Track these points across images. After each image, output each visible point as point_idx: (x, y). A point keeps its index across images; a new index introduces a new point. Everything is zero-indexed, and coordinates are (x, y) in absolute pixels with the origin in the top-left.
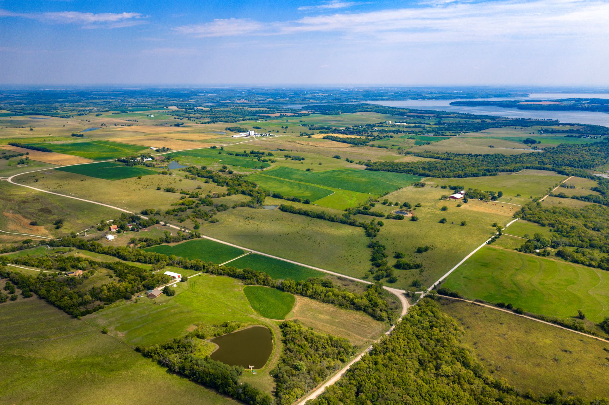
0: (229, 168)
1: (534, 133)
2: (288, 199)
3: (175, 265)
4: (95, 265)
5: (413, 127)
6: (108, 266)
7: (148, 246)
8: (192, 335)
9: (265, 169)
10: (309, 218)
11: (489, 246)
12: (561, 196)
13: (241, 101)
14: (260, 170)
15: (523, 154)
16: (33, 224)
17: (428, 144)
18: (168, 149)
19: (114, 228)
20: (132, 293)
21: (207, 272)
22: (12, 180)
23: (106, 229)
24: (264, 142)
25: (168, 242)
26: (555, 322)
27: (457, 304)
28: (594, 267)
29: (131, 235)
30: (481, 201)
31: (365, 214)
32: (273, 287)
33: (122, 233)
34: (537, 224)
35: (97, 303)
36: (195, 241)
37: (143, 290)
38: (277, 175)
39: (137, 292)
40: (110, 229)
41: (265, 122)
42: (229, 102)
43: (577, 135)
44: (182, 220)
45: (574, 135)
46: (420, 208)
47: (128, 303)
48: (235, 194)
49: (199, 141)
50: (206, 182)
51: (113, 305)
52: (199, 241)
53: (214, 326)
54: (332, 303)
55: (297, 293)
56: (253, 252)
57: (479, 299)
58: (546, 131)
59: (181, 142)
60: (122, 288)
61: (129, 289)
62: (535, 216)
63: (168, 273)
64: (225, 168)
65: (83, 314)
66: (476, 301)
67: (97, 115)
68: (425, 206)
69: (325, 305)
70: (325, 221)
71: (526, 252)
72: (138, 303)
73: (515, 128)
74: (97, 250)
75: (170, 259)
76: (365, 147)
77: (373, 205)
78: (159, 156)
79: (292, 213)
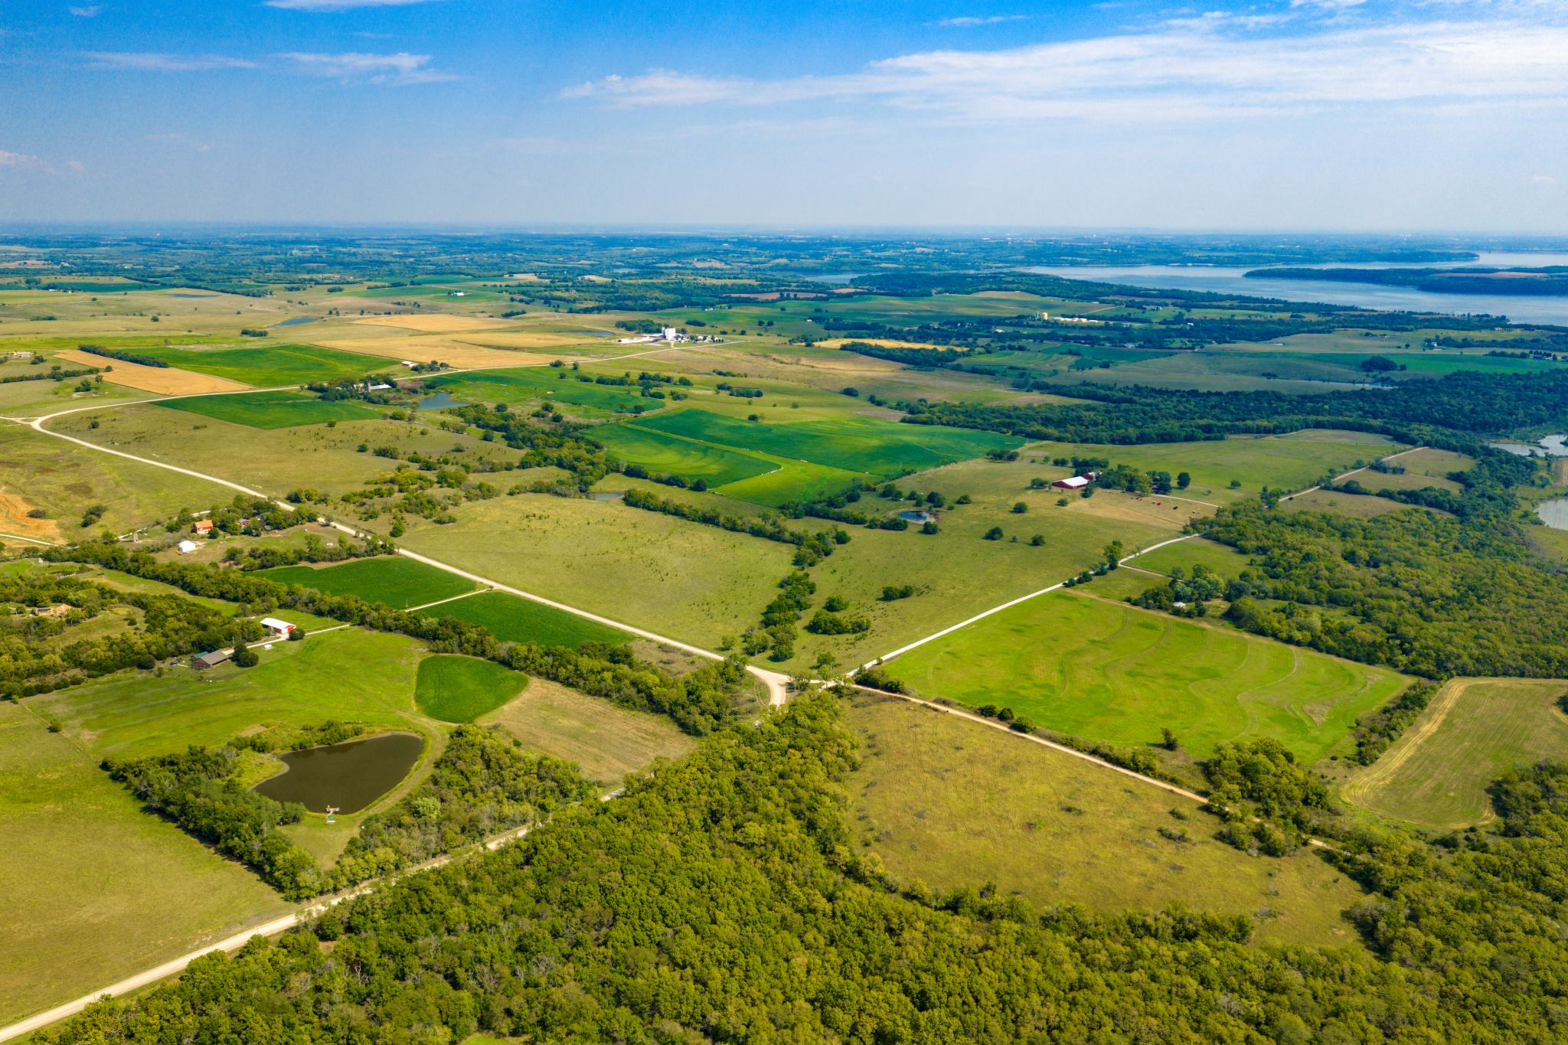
0: (560, 408)
1: (1407, 346)
2: (659, 481)
3: (298, 606)
4: (112, 597)
5: (1100, 328)
6: (139, 602)
7: (263, 567)
8: (241, 745)
9: (644, 414)
10: (680, 521)
11: (1068, 590)
12: (1350, 489)
13: (706, 265)
14: (630, 416)
15: (1333, 393)
16: (34, 515)
17: (1106, 366)
18: (442, 365)
19: (204, 527)
20: (160, 657)
21: (362, 623)
22: (42, 425)
23: (186, 529)
24: (688, 354)
25: (313, 561)
26: (1094, 752)
27: (887, 707)
28: (1298, 644)
29: (240, 543)
30: (1127, 495)
31: (823, 517)
32: (493, 659)
33: (220, 538)
34: (1229, 549)
35: (76, 672)
36: (378, 563)
37: (188, 653)
38: (665, 428)
39: (173, 655)
40: (194, 530)
41: (727, 310)
42: (675, 264)
43: (1518, 351)
44: (372, 516)
45: (1509, 351)
46: (965, 507)
47: (144, 675)
48: (539, 465)
49: (532, 350)
50: (486, 438)
51: (107, 677)
52: (387, 562)
53: (305, 729)
54: (607, 696)
55: (539, 674)
56: (497, 586)
57: (944, 697)
58: (1446, 342)
59: (486, 351)
60: (140, 645)
61: (154, 648)
62: (1233, 529)
63: (269, 621)
64: (547, 408)
65: (28, 692)
66: (936, 701)
67: (331, 291)
68: (978, 503)
69: (589, 699)
70: (715, 529)
71: (1147, 608)
72: (164, 677)
73: (1367, 335)
74: (142, 571)
75: (290, 593)
76: (937, 371)
77: (853, 498)
78: (415, 381)
79: (649, 509)
